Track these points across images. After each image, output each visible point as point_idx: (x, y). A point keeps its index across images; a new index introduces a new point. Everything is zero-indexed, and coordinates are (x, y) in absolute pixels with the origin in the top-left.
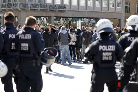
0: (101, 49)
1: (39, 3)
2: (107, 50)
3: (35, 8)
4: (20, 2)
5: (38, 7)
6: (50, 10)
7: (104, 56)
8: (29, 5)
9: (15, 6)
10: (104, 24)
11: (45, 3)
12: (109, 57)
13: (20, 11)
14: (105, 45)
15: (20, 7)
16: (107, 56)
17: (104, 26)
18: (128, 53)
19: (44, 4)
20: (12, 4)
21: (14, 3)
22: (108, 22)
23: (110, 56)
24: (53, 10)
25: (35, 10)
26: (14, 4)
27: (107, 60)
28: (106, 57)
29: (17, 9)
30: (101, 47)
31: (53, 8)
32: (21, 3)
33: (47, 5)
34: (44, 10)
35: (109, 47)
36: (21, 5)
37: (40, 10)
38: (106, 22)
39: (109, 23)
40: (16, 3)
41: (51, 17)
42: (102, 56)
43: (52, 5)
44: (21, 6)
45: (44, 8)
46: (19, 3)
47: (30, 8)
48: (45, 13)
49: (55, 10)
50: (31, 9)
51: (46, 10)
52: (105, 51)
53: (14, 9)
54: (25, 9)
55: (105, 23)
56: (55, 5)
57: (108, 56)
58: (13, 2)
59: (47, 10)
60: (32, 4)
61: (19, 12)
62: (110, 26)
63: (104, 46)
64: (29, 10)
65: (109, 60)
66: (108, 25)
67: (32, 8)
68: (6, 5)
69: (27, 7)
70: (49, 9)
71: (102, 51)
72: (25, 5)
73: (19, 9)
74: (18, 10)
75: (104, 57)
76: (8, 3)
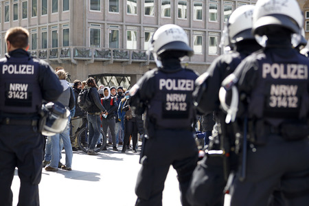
0: (164, 87)
1: (112, 50)
2: (175, 89)
3: (104, 59)
4: (74, 47)
5: (109, 56)
6: (133, 62)
7: (170, 101)
8: (92, 53)
9: (64, 55)
10: (170, 34)
11: (123, 48)
12: (181, 104)
13: (75, 65)
14: (172, 79)
15: (74, 56)
16: (175, 102)
17: (170, 39)
18: (202, 85)
19: (122, 51)
20: (59, 51)
21: (64, 49)
22: (178, 29)
23: (182, 102)
24: (140, 63)
25: (103, 61)
26: (62, 51)
27: (175, 110)
28: (173, 104)
29: (69, 61)
30: (163, 83)
31: (140, 58)
32: (76, 48)
33: (127, 52)
34: (122, 62)
35: (181, 83)
36: (76, 52)
37: (114, 62)
38: (174, 31)
39: (180, 33)
40: (67, 48)
41: (135, 75)
42: (164, 102)
43: (137, 52)
44: (77, 54)
45: (122, 57)
46: (72, 48)
47: (94, 59)
48: (123, 68)
49: (144, 62)
50: (95, 61)
51: (126, 63)
52: (172, 92)
53: (62, 60)
54: (84, 60)
55: (172, 32)
56: (142, 52)
57: (179, 102)
58: (60, 46)
59: (127, 61)
60: (97, 51)
61: (73, 67)
62: (182, 38)
63: (169, 80)
64: (92, 61)
65: (179, 111)
66: (179, 37)
67: (98, 59)
68: (48, 53)
69: (89, 57)
70: (131, 60)
71: (165, 91)
72: (83, 53)
73: (73, 61)
74: (72, 63)
75: (169, 104)
76: (52, 48)
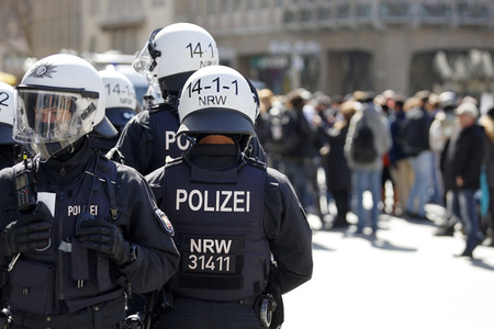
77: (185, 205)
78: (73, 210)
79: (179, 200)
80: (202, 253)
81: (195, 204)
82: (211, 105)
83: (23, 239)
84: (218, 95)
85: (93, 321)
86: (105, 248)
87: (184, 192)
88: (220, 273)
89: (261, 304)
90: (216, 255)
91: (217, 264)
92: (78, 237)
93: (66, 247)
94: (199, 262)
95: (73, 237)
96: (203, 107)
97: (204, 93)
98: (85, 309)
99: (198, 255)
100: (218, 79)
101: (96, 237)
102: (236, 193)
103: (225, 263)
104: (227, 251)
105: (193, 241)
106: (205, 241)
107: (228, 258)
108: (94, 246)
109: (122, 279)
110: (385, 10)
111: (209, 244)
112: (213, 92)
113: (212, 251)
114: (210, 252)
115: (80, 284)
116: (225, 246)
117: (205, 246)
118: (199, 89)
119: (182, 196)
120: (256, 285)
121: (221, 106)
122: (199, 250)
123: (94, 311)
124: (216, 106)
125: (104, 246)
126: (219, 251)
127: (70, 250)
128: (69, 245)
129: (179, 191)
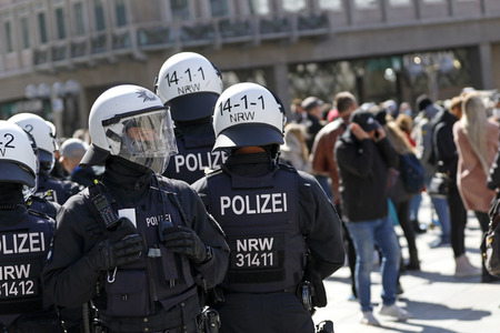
1: (216, 20)
4: (137, 26)
5: (210, 34)
15: (139, 44)
19: (236, 20)
21: (117, 32)
26: (115, 36)
32: (141, 28)
36: (143, 36)
37: (224, 45)
40: (124, 29)
44: (144, 41)
46: (133, 28)
53: (117, 55)
58: (111, 26)
59: (250, 41)
67: (188, 44)
70: (259, 37)
73: (139, 55)
74: (135, 60)
77: (229, 210)
78: (151, 221)
79: (223, 206)
80: (248, 252)
81: (239, 209)
82: (242, 121)
83: (122, 252)
84: (247, 111)
85: (182, 315)
86: (189, 251)
87: (228, 198)
88: (265, 268)
89: (301, 290)
90: (260, 252)
91: (262, 260)
92: (164, 243)
93: (155, 253)
94: (246, 260)
95: (159, 243)
96: (234, 123)
97: (234, 111)
98: (175, 307)
99: (244, 253)
100: (245, 97)
101: (181, 242)
102: (274, 196)
103: (268, 259)
104: (269, 248)
105: (239, 243)
106: (250, 241)
107: (271, 254)
108: (179, 250)
109: (199, 276)
110: (144, 39)
111: (253, 243)
112: (241, 109)
113: (257, 249)
114: (255, 250)
115: (172, 283)
116: (268, 243)
117: (250, 245)
118: (229, 107)
119: (226, 202)
120: (296, 275)
121: (250, 121)
122: (245, 249)
123: (181, 307)
124: (246, 121)
125: (188, 249)
126: (263, 248)
127: (159, 255)
128: (158, 250)
129: (222, 199)
